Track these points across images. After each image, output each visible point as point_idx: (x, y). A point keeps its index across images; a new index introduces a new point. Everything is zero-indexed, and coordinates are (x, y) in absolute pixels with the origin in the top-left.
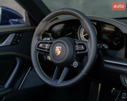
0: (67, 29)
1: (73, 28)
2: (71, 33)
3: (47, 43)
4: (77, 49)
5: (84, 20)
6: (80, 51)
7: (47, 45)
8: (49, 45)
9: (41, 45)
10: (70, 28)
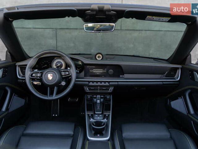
0: (43, 63)
1: (47, 62)
2: (46, 65)
3: (38, 73)
4: (63, 74)
5: (67, 57)
6: (65, 75)
7: (39, 74)
8: (41, 74)
9: (34, 75)
10: (45, 62)
